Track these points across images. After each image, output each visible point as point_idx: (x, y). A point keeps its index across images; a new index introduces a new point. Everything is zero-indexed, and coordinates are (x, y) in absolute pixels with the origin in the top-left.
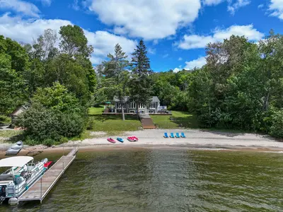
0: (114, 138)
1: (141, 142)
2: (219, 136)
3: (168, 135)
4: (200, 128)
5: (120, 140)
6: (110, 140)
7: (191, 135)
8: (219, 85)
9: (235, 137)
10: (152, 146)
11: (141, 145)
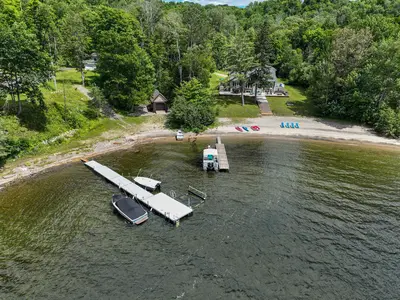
0: (240, 125)
1: (262, 131)
2: (329, 127)
3: (285, 124)
4: (315, 116)
5: (246, 129)
6: (238, 128)
7: (307, 125)
8: (339, 79)
9: (344, 129)
10: (271, 136)
11: (264, 135)
